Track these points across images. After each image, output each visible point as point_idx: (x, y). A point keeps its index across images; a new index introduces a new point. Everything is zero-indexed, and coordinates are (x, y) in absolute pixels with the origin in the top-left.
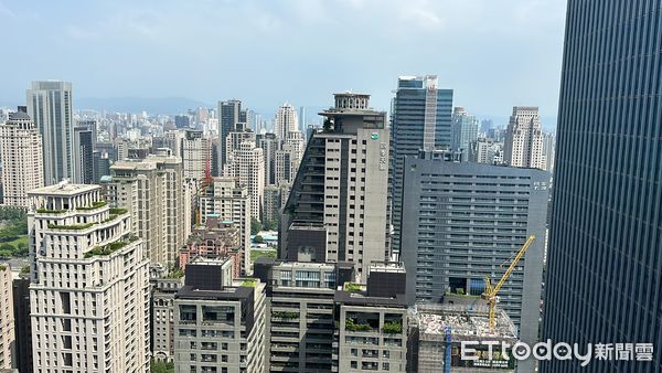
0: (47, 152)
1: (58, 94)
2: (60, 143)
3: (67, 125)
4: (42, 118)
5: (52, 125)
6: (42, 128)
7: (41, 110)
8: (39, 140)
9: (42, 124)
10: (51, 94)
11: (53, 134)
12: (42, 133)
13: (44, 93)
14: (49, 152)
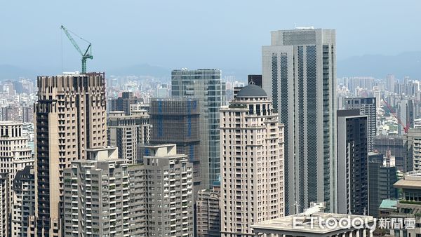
0: (292, 154)
1: (311, 50)
2: (312, 138)
3: (326, 106)
4: (285, 96)
5: (301, 107)
6: (285, 112)
7: (284, 80)
8: (280, 134)
9: (285, 105)
10: (300, 52)
11: (301, 122)
12: (285, 121)
13: (290, 51)
14: (294, 155)
